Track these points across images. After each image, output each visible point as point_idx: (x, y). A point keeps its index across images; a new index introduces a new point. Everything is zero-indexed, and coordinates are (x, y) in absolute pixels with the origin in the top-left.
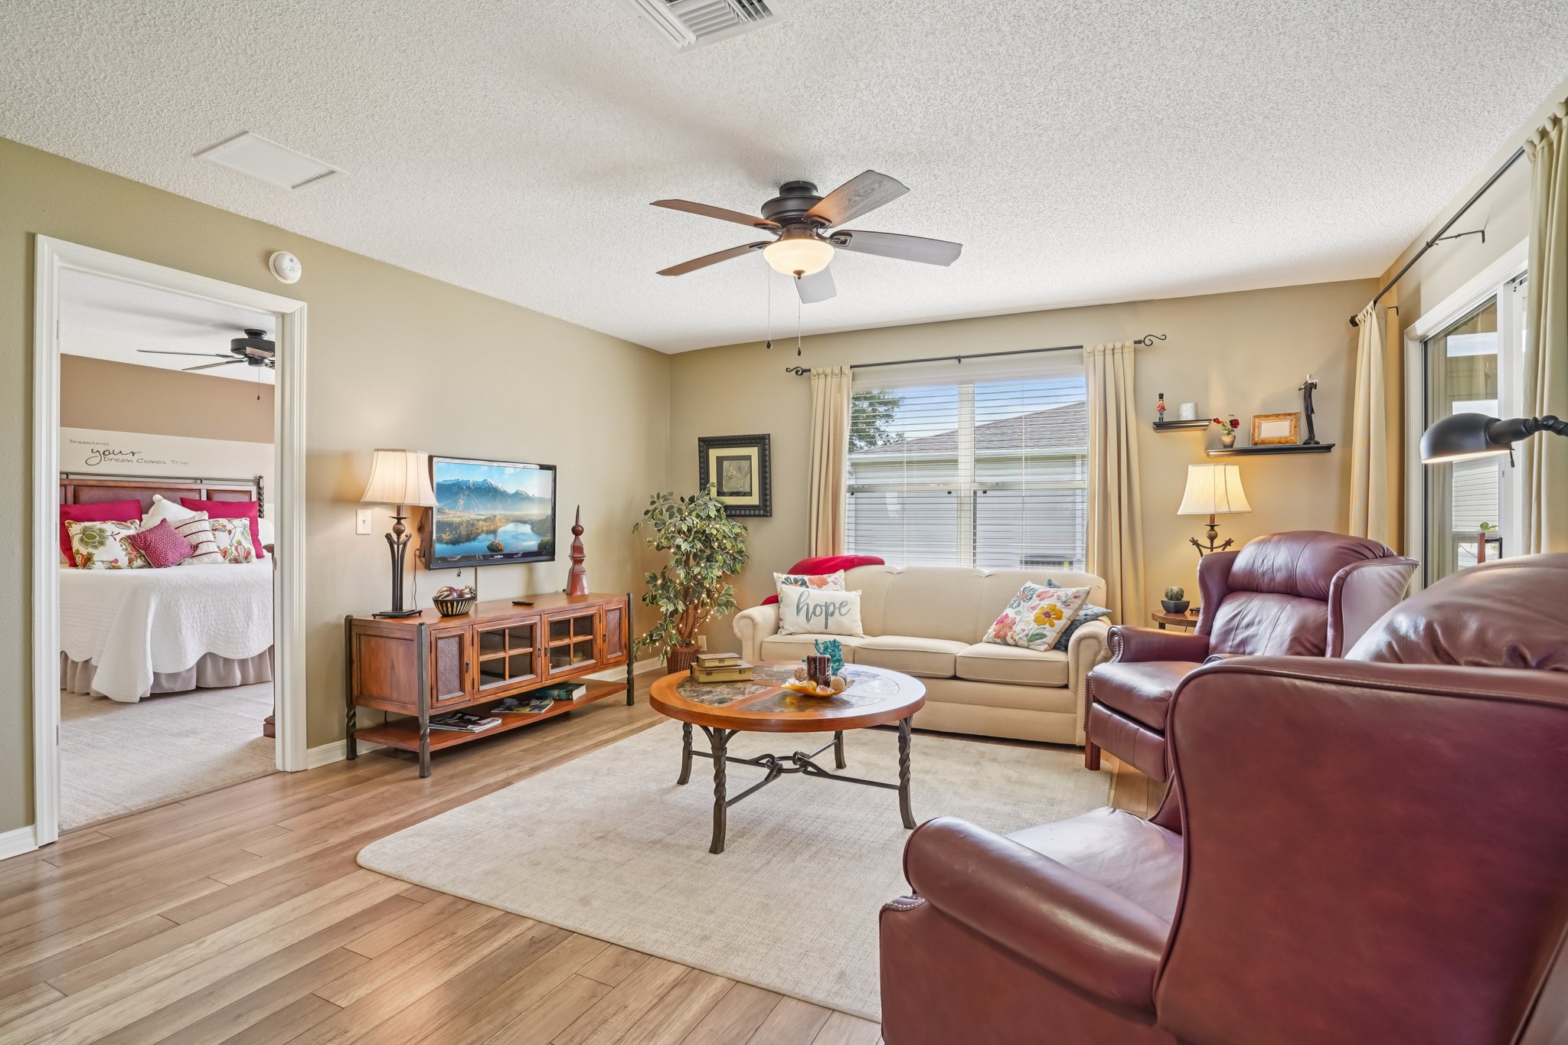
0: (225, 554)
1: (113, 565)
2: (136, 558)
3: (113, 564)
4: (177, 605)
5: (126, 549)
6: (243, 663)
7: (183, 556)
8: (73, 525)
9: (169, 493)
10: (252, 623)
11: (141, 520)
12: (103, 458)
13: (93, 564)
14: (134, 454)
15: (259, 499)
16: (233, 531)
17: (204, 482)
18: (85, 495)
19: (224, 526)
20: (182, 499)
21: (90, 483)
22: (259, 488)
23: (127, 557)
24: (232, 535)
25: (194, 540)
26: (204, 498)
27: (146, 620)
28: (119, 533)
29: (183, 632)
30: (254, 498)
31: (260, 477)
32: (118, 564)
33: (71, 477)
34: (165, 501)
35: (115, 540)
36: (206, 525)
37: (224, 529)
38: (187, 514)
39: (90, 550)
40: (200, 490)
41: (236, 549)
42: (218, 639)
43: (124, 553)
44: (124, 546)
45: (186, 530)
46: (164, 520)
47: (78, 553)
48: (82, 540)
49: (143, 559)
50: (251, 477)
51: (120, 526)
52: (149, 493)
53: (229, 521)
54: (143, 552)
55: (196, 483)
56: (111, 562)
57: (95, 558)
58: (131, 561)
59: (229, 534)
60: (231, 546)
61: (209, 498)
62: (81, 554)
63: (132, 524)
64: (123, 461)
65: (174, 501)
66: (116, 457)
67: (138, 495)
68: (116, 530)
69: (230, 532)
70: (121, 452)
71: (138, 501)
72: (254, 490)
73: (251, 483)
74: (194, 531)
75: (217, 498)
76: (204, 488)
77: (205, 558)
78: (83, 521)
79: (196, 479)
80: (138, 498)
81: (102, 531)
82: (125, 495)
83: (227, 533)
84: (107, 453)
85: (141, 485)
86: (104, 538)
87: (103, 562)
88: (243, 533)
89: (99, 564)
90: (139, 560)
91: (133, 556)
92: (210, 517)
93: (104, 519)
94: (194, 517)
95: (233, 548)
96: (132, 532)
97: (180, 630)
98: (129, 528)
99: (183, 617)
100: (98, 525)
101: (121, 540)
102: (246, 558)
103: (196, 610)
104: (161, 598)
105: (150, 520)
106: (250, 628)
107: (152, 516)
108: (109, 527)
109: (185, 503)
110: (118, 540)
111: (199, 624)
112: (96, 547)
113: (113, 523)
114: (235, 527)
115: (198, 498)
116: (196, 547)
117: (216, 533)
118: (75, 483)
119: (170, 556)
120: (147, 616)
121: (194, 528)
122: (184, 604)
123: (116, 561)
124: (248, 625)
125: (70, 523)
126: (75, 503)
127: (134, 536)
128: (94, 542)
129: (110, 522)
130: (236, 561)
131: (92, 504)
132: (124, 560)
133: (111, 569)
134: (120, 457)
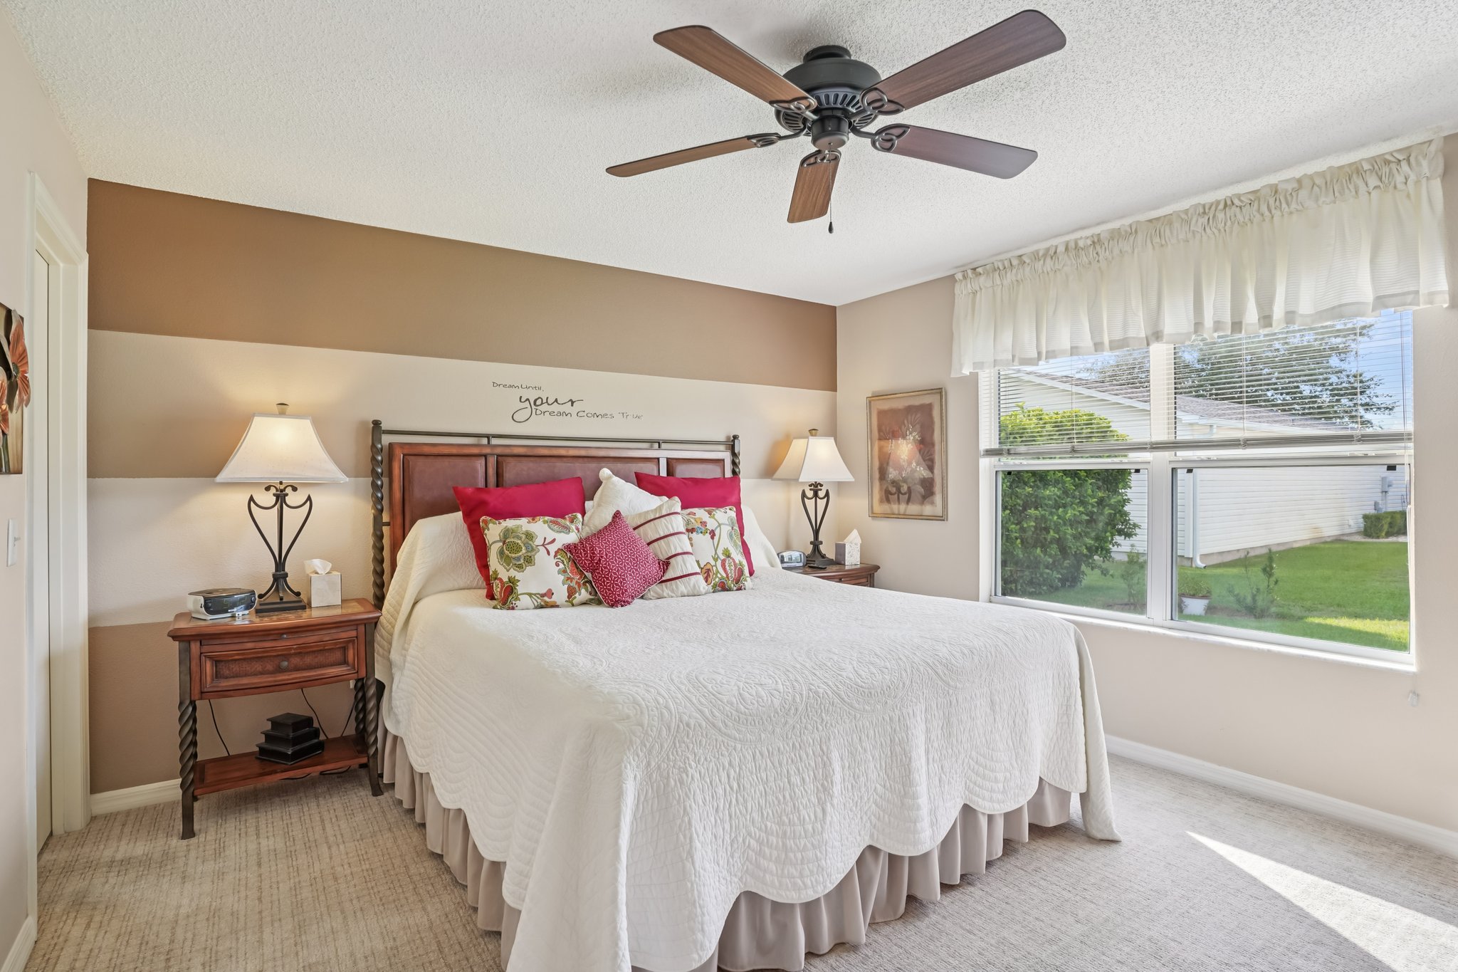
0: (707, 573)
1: (545, 602)
2: (579, 586)
3: (546, 598)
4: (682, 783)
5: (565, 571)
6: (810, 909)
7: (648, 583)
8: (491, 525)
9: (619, 466)
10: (832, 805)
11: (583, 514)
12: (534, 411)
13: (517, 599)
14: (573, 403)
15: (734, 472)
16: (717, 532)
17: (663, 446)
18: (513, 471)
19: (704, 524)
20: (637, 475)
21: (517, 451)
22: (734, 455)
23: (566, 586)
24: (716, 538)
25: (663, 550)
26: (663, 473)
27: (617, 838)
28: (554, 541)
29: (697, 856)
30: (728, 474)
31: (735, 437)
32: (554, 598)
33: (494, 441)
34: (616, 479)
35: (548, 553)
36: (678, 523)
37: (703, 529)
38: (647, 502)
39: (513, 573)
40: (658, 459)
41: (723, 566)
42: (764, 857)
43: (562, 577)
44: (561, 566)
45: (650, 532)
46: (617, 515)
47: (496, 579)
48: (501, 553)
49: (589, 589)
50: (723, 439)
51: (556, 527)
52: (593, 465)
53: (710, 513)
54: (589, 575)
55: (651, 448)
56: (543, 595)
57: (520, 589)
58: (571, 592)
59: (712, 538)
60: (716, 560)
61: (670, 472)
62: (501, 580)
63: (572, 522)
64: (560, 414)
65: (627, 480)
66: (551, 408)
67: (579, 470)
68: (551, 535)
69: (713, 534)
70: (556, 400)
71: (579, 480)
72: (727, 456)
73: (722, 447)
74: (662, 535)
75: (683, 472)
76: (663, 454)
77: (681, 586)
78: (505, 518)
79: (651, 442)
80: (579, 474)
81: (529, 536)
82: (562, 468)
83: (708, 536)
84: (539, 402)
85: (583, 453)
86: (533, 550)
87: (530, 595)
88: (731, 536)
89: (525, 601)
90: (583, 591)
91: (573, 584)
92: (683, 507)
93: (533, 514)
94: (660, 507)
95: (719, 563)
96: (572, 538)
97: (690, 855)
98: (567, 530)
99: (695, 816)
100: (523, 524)
101: (556, 553)
102: (737, 581)
103: (720, 791)
104: (649, 764)
105: (598, 514)
106: (828, 818)
107: (599, 505)
108: (540, 528)
109: (643, 482)
110: (552, 554)
111: (727, 827)
112: (520, 567)
113: (545, 522)
114: (720, 525)
115: (655, 473)
116: (665, 564)
117: (694, 535)
118: (498, 451)
119: (630, 582)
120: (617, 826)
121: (662, 528)
122: (697, 776)
123: (550, 593)
124: (824, 811)
125: (486, 522)
126: (497, 486)
127: (575, 546)
128: (518, 559)
129: (542, 519)
130: (723, 587)
131: (518, 486)
132: (561, 594)
133: (542, 607)
134: (555, 408)
